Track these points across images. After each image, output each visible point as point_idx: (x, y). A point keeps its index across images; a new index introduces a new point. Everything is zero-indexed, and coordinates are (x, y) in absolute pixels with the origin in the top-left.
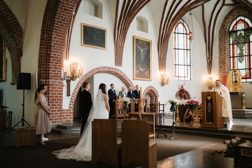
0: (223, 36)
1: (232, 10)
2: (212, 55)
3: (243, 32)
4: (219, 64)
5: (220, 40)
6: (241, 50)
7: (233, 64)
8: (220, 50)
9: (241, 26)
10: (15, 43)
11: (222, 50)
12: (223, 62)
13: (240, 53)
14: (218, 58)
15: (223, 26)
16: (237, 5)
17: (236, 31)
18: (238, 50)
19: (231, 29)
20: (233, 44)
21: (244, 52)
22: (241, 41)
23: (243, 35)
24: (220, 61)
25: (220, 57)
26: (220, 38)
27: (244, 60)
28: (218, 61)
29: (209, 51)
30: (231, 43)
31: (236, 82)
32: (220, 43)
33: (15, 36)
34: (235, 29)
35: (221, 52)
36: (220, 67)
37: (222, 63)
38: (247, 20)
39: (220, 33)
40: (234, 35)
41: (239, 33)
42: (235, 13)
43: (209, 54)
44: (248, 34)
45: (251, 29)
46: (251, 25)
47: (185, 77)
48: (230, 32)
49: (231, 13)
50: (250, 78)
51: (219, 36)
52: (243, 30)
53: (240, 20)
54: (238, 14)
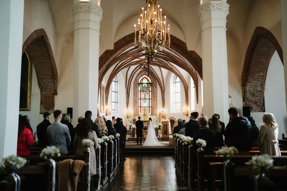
0: (136, 86)
2: (129, 97)
3: (146, 85)
4: (133, 103)
5: (134, 88)
6: (145, 95)
7: (140, 103)
8: (134, 94)
9: (145, 81)
10: (54, 86)
11: (135, 94)
13: (144, 97)
14: (133, 99)
15: (136, 80)
16: (144, 69)
18: (143, 95)
19: (139, 82)
20: (140, 91)
21: (147, 96)
22: (145, 90)
23: (146, 86)
25: (134, 99)
27: (147, 101)
28: (133, 101)
29: (127, 94)
30: (139, 90)
31: (145, 115)
32: (134, 90)
33: (55, 81)
34: (142, 82)
36: (134, 105)
37: (135, 102)
38: (148, 78)
39: (134, 83)
40: (141, 86)
41: (144, 85)
42: (143, 73)
43: (127, 96)
44: (149, 86)
45: (151, 83)
46: (150, 81)
47: (114, 110)
48: (139, 84)
49: (141, 72)
50: (149, 112)
51: (134, 85)
52: (146, 83)
53: (145, 77)
54: (144, 73)
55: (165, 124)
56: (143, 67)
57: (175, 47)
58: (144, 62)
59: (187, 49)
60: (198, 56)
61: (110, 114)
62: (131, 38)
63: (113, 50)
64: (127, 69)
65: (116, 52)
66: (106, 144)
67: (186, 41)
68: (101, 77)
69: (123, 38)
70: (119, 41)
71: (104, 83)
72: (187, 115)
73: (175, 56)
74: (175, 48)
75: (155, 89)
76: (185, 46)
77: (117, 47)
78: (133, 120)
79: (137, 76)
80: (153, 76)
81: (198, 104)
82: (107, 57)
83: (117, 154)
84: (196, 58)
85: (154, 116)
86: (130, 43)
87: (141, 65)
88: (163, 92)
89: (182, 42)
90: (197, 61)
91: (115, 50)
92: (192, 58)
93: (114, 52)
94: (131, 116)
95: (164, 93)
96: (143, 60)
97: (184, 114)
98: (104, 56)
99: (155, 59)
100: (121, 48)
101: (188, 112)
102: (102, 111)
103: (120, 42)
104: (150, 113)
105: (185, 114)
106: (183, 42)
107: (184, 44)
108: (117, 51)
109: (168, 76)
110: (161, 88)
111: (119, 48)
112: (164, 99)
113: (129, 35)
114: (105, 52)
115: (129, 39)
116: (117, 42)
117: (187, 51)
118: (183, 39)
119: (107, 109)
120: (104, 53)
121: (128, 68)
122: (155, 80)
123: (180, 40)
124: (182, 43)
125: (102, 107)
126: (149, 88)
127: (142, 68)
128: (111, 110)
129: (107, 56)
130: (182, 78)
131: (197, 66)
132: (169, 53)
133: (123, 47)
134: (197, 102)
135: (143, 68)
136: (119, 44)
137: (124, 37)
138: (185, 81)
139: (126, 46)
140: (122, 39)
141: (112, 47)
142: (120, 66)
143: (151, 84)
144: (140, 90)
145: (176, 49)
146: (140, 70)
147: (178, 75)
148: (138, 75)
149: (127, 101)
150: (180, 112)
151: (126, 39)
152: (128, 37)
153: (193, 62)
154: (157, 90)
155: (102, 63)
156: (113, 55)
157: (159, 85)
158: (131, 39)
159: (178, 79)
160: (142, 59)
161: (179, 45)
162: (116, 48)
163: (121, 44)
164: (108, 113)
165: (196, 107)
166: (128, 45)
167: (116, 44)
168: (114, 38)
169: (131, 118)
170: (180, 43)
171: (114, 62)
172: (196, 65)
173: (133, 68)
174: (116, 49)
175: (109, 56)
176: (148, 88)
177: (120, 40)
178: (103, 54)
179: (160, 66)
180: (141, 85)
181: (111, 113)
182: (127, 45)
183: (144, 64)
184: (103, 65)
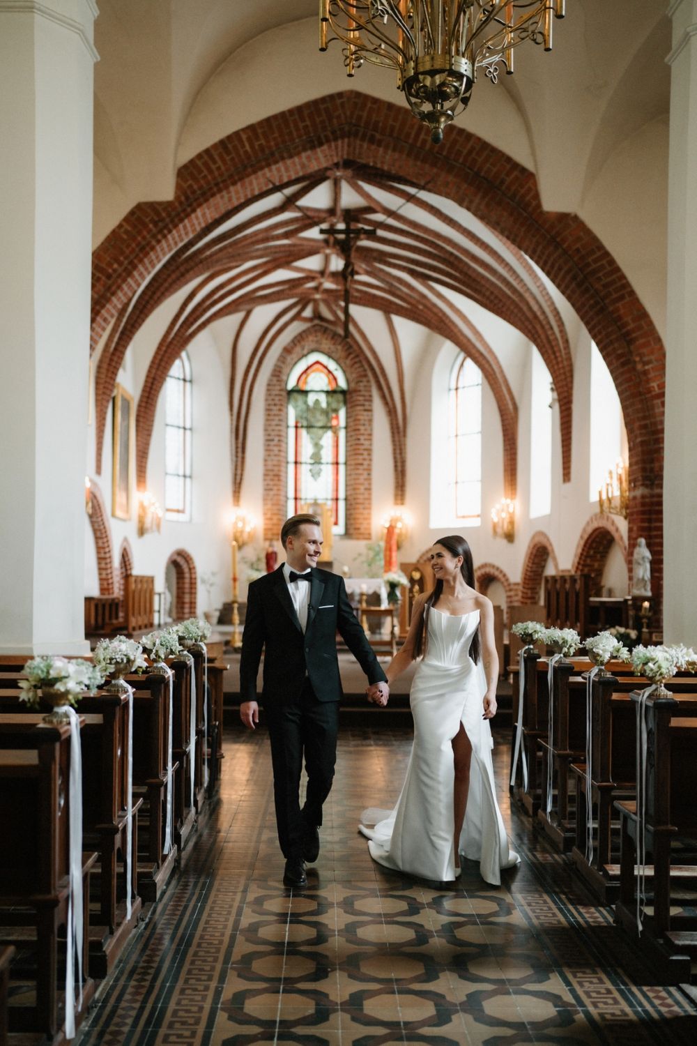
0: (277, 402)
1: (304, 331)
2: (244, 452)
3: (323, 399)
4: (265, 480)
5: (268, 410)
6: (317, 446)
7: (296, 483)
8: (268, 441)
9: (318, 382)
11: (272, 441)
12: (274, 475)
13: (313, 454)
14: (262, 463)
15: (278, 374)
16: (316, 321)
17: (305, 393)
18: (310, 446)
19: (291, 384)
20: (296, 427)
21: (324, 452)
22: (318, 421)
23: (324, 405)
24: (267, 470)
25: (265, 460)
26: (269, 405)
27: (324, 474)
28: (262, 470)
30: (292, 423)
32: (267, 420)
34: (302, 387)
35: (269, 445)
36: (267, 489)
37: (274, 477)
38: (332, 365)
39: (268, 390)
40: (300, 403)
41: (311, 398)
42: (310, 342)
43: (237, 448)
44: (334, 405)
45: (343, 392)
46: (342, 384)
47: (178, 511)
48: (290, 393)
49: (299, 339)
50: (336, 523)
51: (266, 400)
52: (323, 391)
53: (317, 362)
54: (313, 346)
55: (417, 576)
56: (308, 313)
57: (480, 195)
58: (316, 289)
59: (539, 205)
60: (595, 239)
61: (158, 526)
62: (263, 142)
63: (169, 203)
64: (235, 319)
65: (188, 216)
66: (129, 693)
67: (535, 161)
68: (115, 349)
69: (223, 144)
70: (199, 156)
71: (130, 380)
72: (510, 537)
73: (466, 252)
74: (477, 200)
75: (363, 417)
76: (529, 190)
77: (191, 186)
78: (263, 556)
79: (282, 359)
80: (357, 356)
81: (568, 485)
82: (144, 238)
83: (193, 738)
84: (583, 252)
85: (358, 539)
86: (255, 172)
87: (304, 302)
88: (399, 432)
89: (516, 166)
90: (588, 265)
91: (181, 203)
92: (565, 252)
93: (178, 215)
94: (252, 537)
95: (405, 436)
96: (313, 279)
97: (495, 532)
98: (126, 232)
99: (368, 273)
100: (213, 195)
101: (512, 523)
102: (119, 513)
103: (206, 164)
104: (340, 529)
105: (499, 531)
106: (524, 170)
107: (526, 177)
108: (194, 211)
109: (425, 358)
110: (391, 411)
111: (203, 194)
112: (403, 462)
113: (251, 128)
114: (132, 213)
115: (252, 147)
116: (192, 162)
117: (542, 213)
118: (521, 155)
119: (143, 507)
120: (126, 219)
121: (240, 315)
122: (366, 376)
123: (509, 159)
124: (516, 173)
125: (121, 497)
126: (336, 411)
127: (306, 320)
128: (160, 514)
129: (139, 232)
130: (490, 365)
131: (587, 290)
132: (438, 235)
133: (220, 191)
134: (567, 475)
135: (310, 320)
136: (200, 171)
137: (229, 138)
138: (506, 381)
139: (234, 183)
140: (215, 146)
141: (165, 191)
142: (204, 301)
143: (345, 396)
144: (297, 423)
145: (482, 207)
146: (296, 328)
147: (472, 350)
148: (287, 350)
149: (236, 469)
150: (476, 523)
151: (235, 147)
152: (249, 139)
153: (567, 273)
154: (370, 421)
155: (115, 271)
156: (170, 231)
157: (383, 397)
158: (262, 148)
159: (472, 373)
160: (310, 271)
161: (502, 182)
162: (185, 194)
163: (210, 171)
164: (148, 522)
165: (556, 498)
166: (247, 180)
167: (186, 173)
168: (179, 143)
169: (255, 549)
170: (508, 175)
171: (178, 279)
172: (579, 285)
173: (263, 315)
174: (187, 198)
175: (154, 236)
176: (331, 412)
177: (207, 151)
178: (120, 226)
179: (388, 309)
180: (300, 398)
181: (163, 524)
182: (241, 179)
183: (317, 296)
184: (124, 280)
